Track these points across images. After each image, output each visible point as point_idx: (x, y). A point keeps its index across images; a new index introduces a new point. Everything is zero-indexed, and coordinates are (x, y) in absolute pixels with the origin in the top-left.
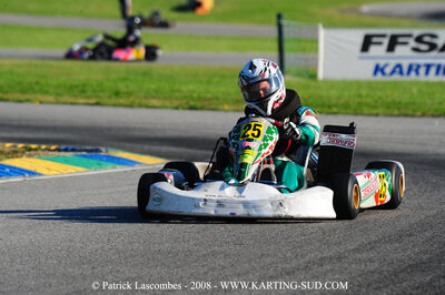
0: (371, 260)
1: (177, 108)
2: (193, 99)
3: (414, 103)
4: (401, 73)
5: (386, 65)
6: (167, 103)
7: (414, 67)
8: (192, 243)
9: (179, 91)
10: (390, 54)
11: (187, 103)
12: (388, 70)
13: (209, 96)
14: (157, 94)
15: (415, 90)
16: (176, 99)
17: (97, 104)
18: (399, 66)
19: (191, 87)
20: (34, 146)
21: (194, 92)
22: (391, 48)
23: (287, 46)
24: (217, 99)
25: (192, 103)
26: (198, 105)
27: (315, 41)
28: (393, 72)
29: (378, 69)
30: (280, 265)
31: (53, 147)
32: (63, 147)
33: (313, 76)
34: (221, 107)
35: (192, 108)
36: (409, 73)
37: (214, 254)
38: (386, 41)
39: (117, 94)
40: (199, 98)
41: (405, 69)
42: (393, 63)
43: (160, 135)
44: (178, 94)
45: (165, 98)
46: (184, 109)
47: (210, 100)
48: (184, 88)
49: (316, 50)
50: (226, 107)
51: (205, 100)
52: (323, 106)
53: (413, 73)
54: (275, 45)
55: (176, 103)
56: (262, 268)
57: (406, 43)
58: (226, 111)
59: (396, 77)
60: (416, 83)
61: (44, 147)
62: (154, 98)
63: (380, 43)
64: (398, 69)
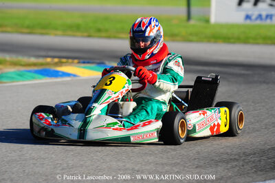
4: (261, 19)
5: (252, 15)
17: (89, 36)
18: (261, 16)
20: (64, 60)
28: (256, 19)
29: (248, 17)
31: (76, 61)
32: (81, 61)
36: (266, 20)
39: (99, 30)
41: (264, 17)
53: (268, 20)
59: (258, 22)
61: (70, 61)
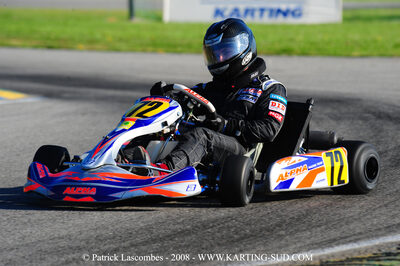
1: (35, 47)
2: (51, 40)
4: (238, 15)
5: (225, 9)
6: (27, 43)
7: (251, 11)
12: (226, 14)
16: (35, 39)
18: (237, 9)
24: (73, 40)
25: (50, 43)
26: (56, 44)
29: (218, 12)
33: (159, 19)
35: (50, 48)
36: (245, 16)
40: (57, 39)
41: (242, 12)
42: (231, 7)
44: (36, 35)
45: (26, 38)
46: (43, 48)
48: (42, 29)
50: (81, 46)
52: (168, 46)
53: (249, 16)
55: (35, 43)
58: (81, 50)
62: (14, 38)
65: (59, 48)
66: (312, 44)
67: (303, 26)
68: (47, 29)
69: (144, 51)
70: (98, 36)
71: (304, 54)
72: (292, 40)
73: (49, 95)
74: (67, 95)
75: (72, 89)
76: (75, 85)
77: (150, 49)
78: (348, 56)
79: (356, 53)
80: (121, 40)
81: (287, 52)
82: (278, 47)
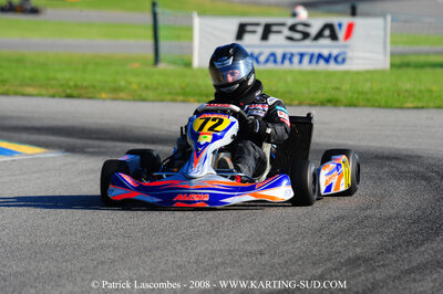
0: (261, 253)
1: (53, 96)
2: (70, 88)
3: (290, 92)
4: (275, 61)
5: (260, 54)
6: (43, 92)
7: (289, 56)
8: (79, 236)
9: (55, 79)
10: (264, 43)
11: (64, 91)
12: (262, 59)
13: (85, 84)
14: (32, 82)
15: (289, 79)
16: (52, 87)
18: (273, 55)
19: (67, 75)
21: (70, 79)
22: (265, 37)
23: (162, 33)
24: (94, 87)
25: (69, 91)
26: (75, 93)
27: (190, 28)
28: (267, 61)
30: (171, 258)
33: (188, 65)
34: (98, 95)
35: (69, 96)
36: (282, 62)
37: (102, 247)
38: (260, 30)
40: (76, 86)
41: (279, 58)
42: (267, 52)
43: (37, 124)
44: (54, 82)
45: (41, 86)
46: (60, 97)
47: (86, 88)
48: (59, 76)
49: (191, 38)
50: (104, 95)
51: (82, 88)
52: (201, 95)
53: (287, 62)
54: (150, 33)
55: (52, 91)
56: (153, 261)
57: (279, 32)
58: (104, 99)
59: (270, 66)
60: (291, 72)
62: (29, 85)
63: (254, 32)
64: (272, 58)
65: (79, 97)
66: (359, 93)
67: (347, 73)
68: (66, 76)
69: (174, 101)
70: (123, 83)
71: (351, 105)
72: (337, 89)
73: (71, 150)
74: (90, 150)
75: (97, 143)
76: (99, 139)
77: (181, 98)
78: (401, 108)
79: (410, 105)
80: (147, 88)
81: (332, 102)
82: (322, 96)
